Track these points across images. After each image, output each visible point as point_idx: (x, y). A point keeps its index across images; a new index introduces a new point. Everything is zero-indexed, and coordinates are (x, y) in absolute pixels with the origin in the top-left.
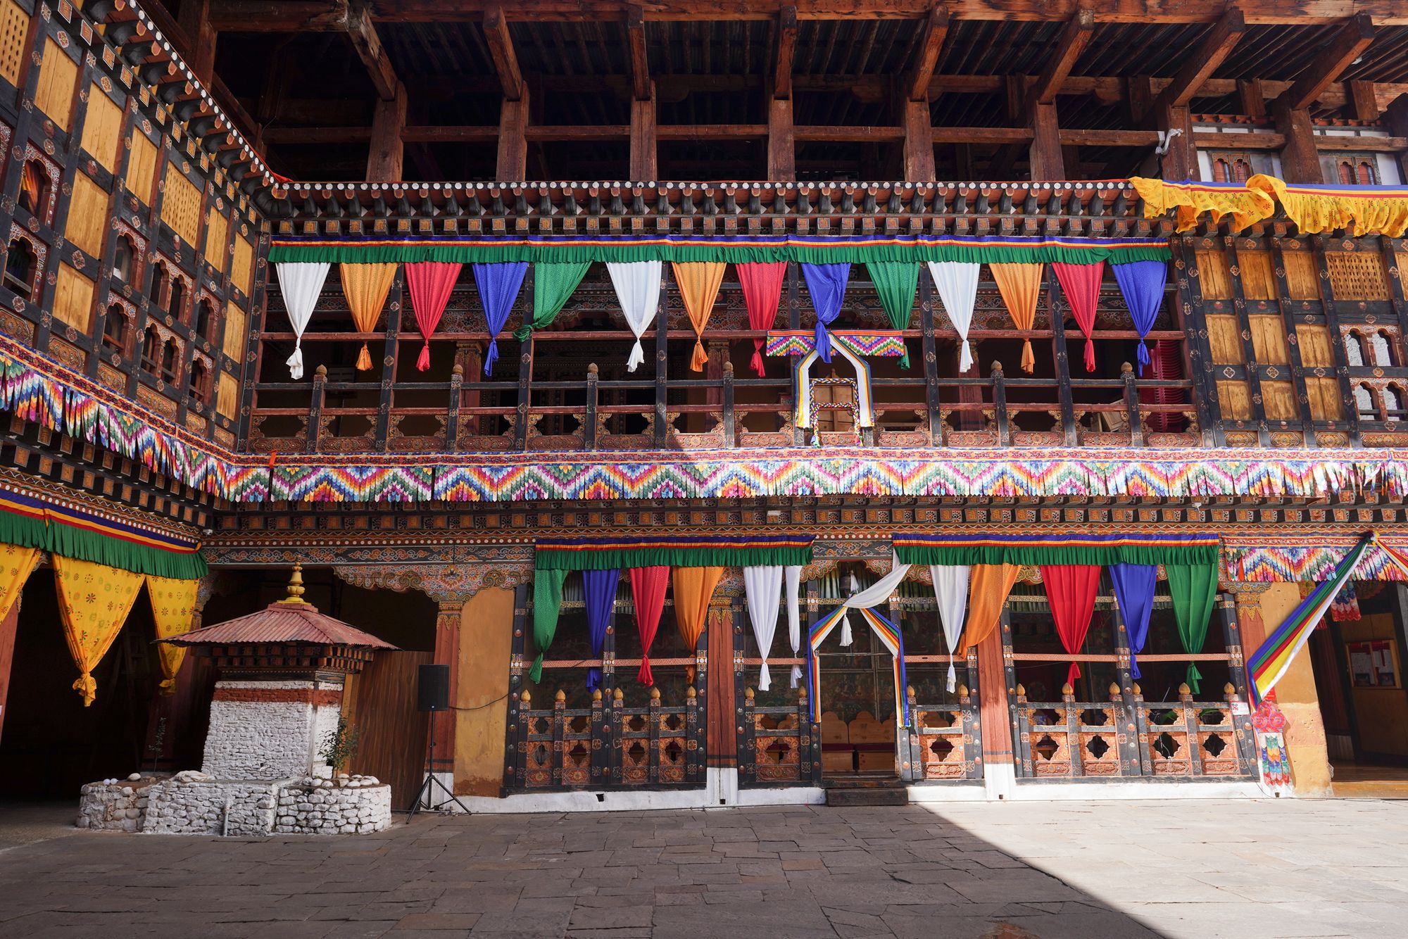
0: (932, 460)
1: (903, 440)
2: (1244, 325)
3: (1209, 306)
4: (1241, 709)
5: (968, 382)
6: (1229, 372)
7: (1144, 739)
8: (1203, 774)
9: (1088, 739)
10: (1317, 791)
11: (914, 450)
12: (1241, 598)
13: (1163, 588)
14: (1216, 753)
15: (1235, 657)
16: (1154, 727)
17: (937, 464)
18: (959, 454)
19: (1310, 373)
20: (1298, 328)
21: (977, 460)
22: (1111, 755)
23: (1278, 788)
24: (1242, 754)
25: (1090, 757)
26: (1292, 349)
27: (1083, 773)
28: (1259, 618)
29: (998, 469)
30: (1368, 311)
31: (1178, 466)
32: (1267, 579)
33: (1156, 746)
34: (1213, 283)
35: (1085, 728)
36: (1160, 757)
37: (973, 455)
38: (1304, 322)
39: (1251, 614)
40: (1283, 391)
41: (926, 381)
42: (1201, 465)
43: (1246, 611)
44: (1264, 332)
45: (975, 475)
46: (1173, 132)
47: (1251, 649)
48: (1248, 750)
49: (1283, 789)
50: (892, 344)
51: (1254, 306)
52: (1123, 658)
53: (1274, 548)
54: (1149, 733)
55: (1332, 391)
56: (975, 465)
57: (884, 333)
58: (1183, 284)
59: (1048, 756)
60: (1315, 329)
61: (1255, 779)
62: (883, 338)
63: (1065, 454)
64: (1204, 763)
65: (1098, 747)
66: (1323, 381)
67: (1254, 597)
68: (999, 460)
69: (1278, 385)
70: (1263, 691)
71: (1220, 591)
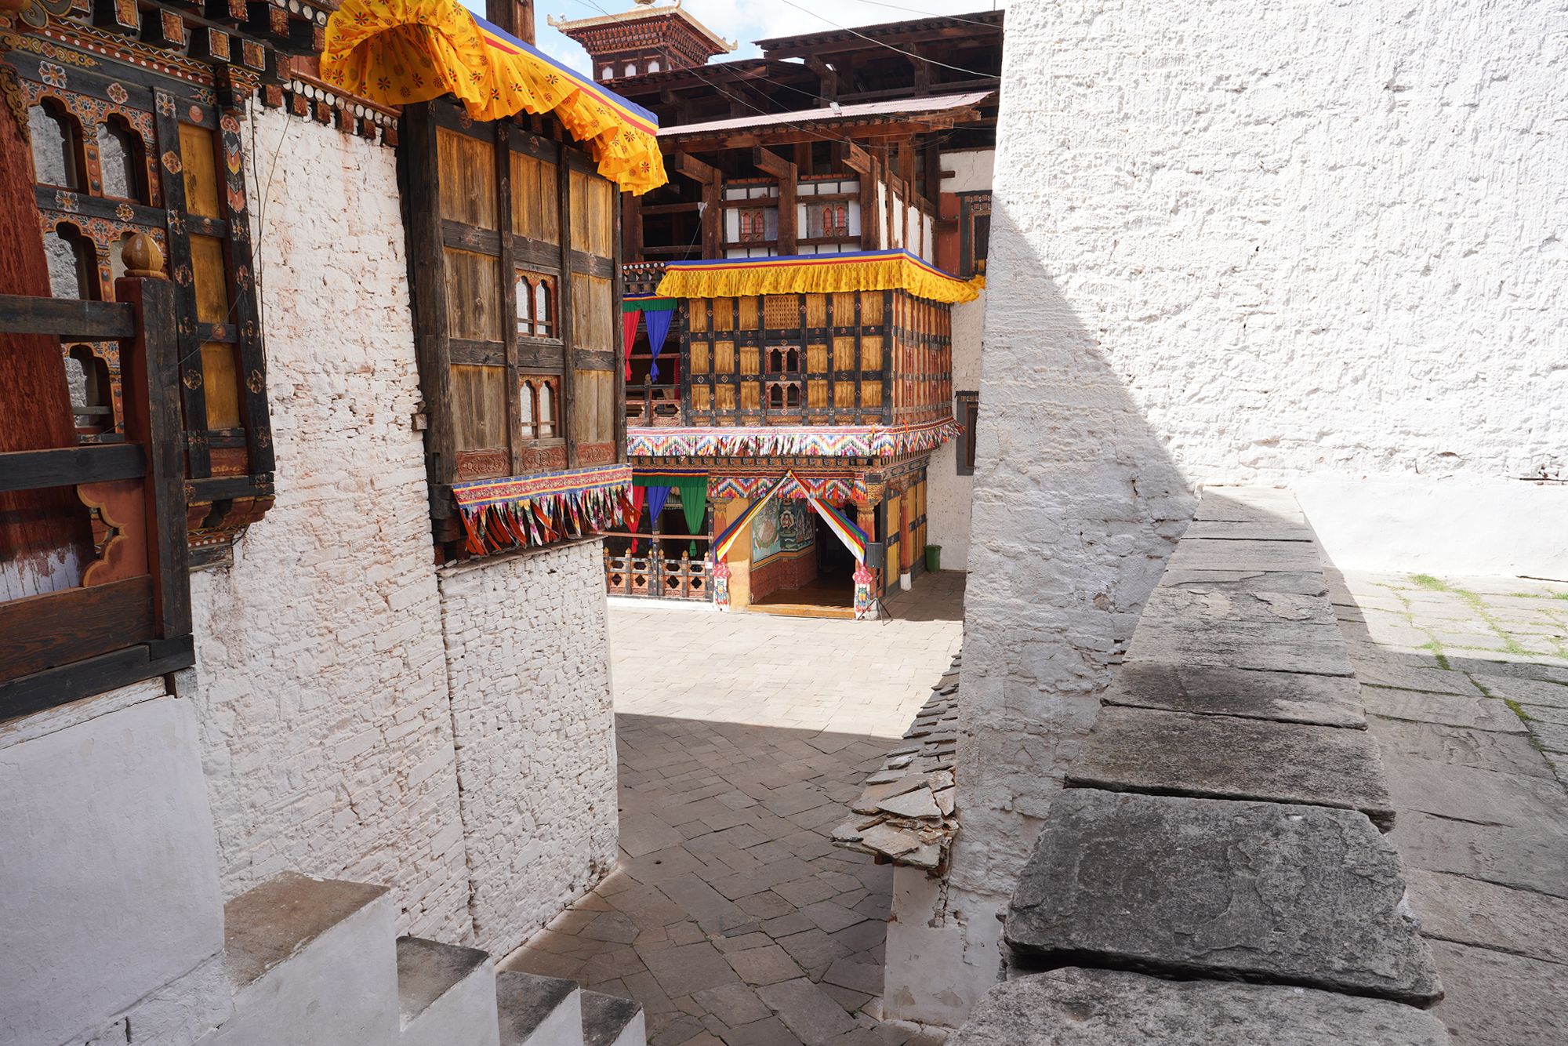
2: (712, 350)
3: (695, 337)
4: (709, 565)
6: (701, 380)
7: (660, 578)
8: (687, 595)
9: (635, 577)
10: (741, 609)
12: (716, 506)
13: (678, 498)
14: (696, 587)
15: (710, 538)
16: (667, 572)
19: (745, 379)
20: (742, 349)
22: (646, 585)
23: (722, 606)
24: (707, 588)
25: (635, 585)
26: (737, 364)
27: (630, 592)
28: (724, 519)
30: (785, 338)
31: (663, 438)
32: (731, 496)
33: (669, 582)
34: (698, 321)
35: (634, 570)
36: (669, 588)
38: (746, 346)
39: (720, 515)
40: (730, 390)
42: (675, 438)
43: (718, 514)
44: (724, 352)
47: (718, 534)
48: (710, 587)
49: (724, 607)
51: (720, 336)
52: (656, 537)
54: (664, 575)
55: (758, 389)
58: (682, 322)
59: (617, 583)
60: (754, 349)
61: (711, 601)
64: (688, 592)
65: (641, 581)
66: (754, 383)
67: (722, 506)
69: (728, 386)
70: (720, 557)
71: (707, 502)
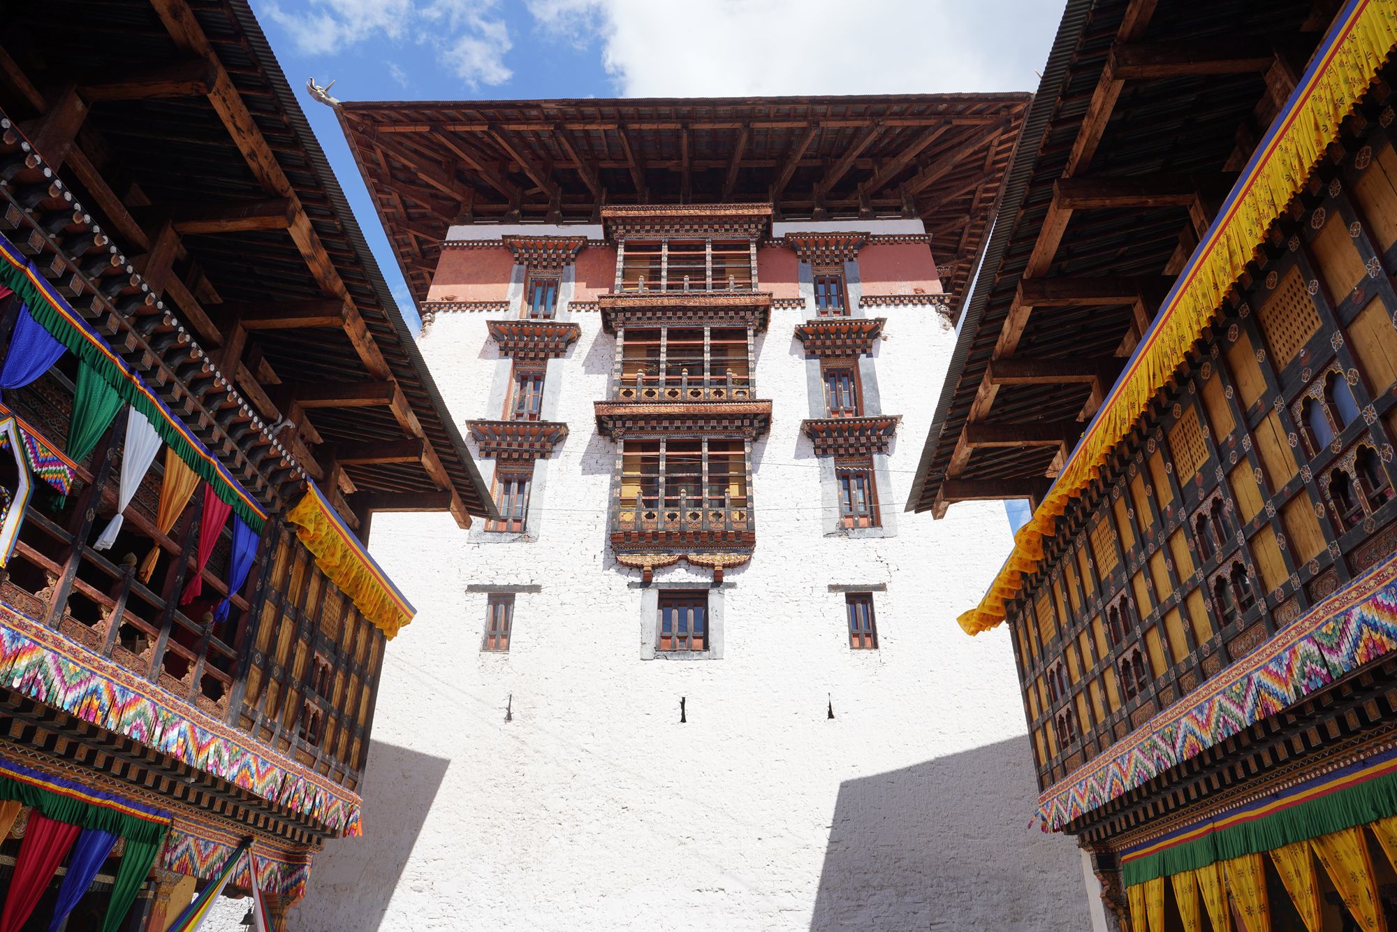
0: (44, 644)
1: (21, 601)
2: (278, 621)
3: (269, 592)
5: (105, 563)
6: (257, 657)
11: (34, 623)
12: (161, 888)
17: (45, 652)
18: (71, 649)
20: (298, 639)
21: (81, 664)
26: (291, 657)
28: (164, 913)
29: (93, 684)
30: (327, 646)
31: (208, 735)
32: (184, 870)
34: (276, 571)
37: (81, 657)
38: (302, 637)
40: (273, 690)
41: (74, 541)
43: (159, 904)
44: (284, 633)
45: (74, 682)
46: (290, 424)
50: (62, 473)
51: (287, 607)
53: (198, 838)
55: (293, 702)
56: (78, 669)
57: (62, 456)
58: (265, 561)
60: (305, 646)
62: (58, 462)
63: (148, 690)
66: (292, 692)
67: (170, 888)
68: (99, 672)
69: (274, 684)
71: (150, 879)
